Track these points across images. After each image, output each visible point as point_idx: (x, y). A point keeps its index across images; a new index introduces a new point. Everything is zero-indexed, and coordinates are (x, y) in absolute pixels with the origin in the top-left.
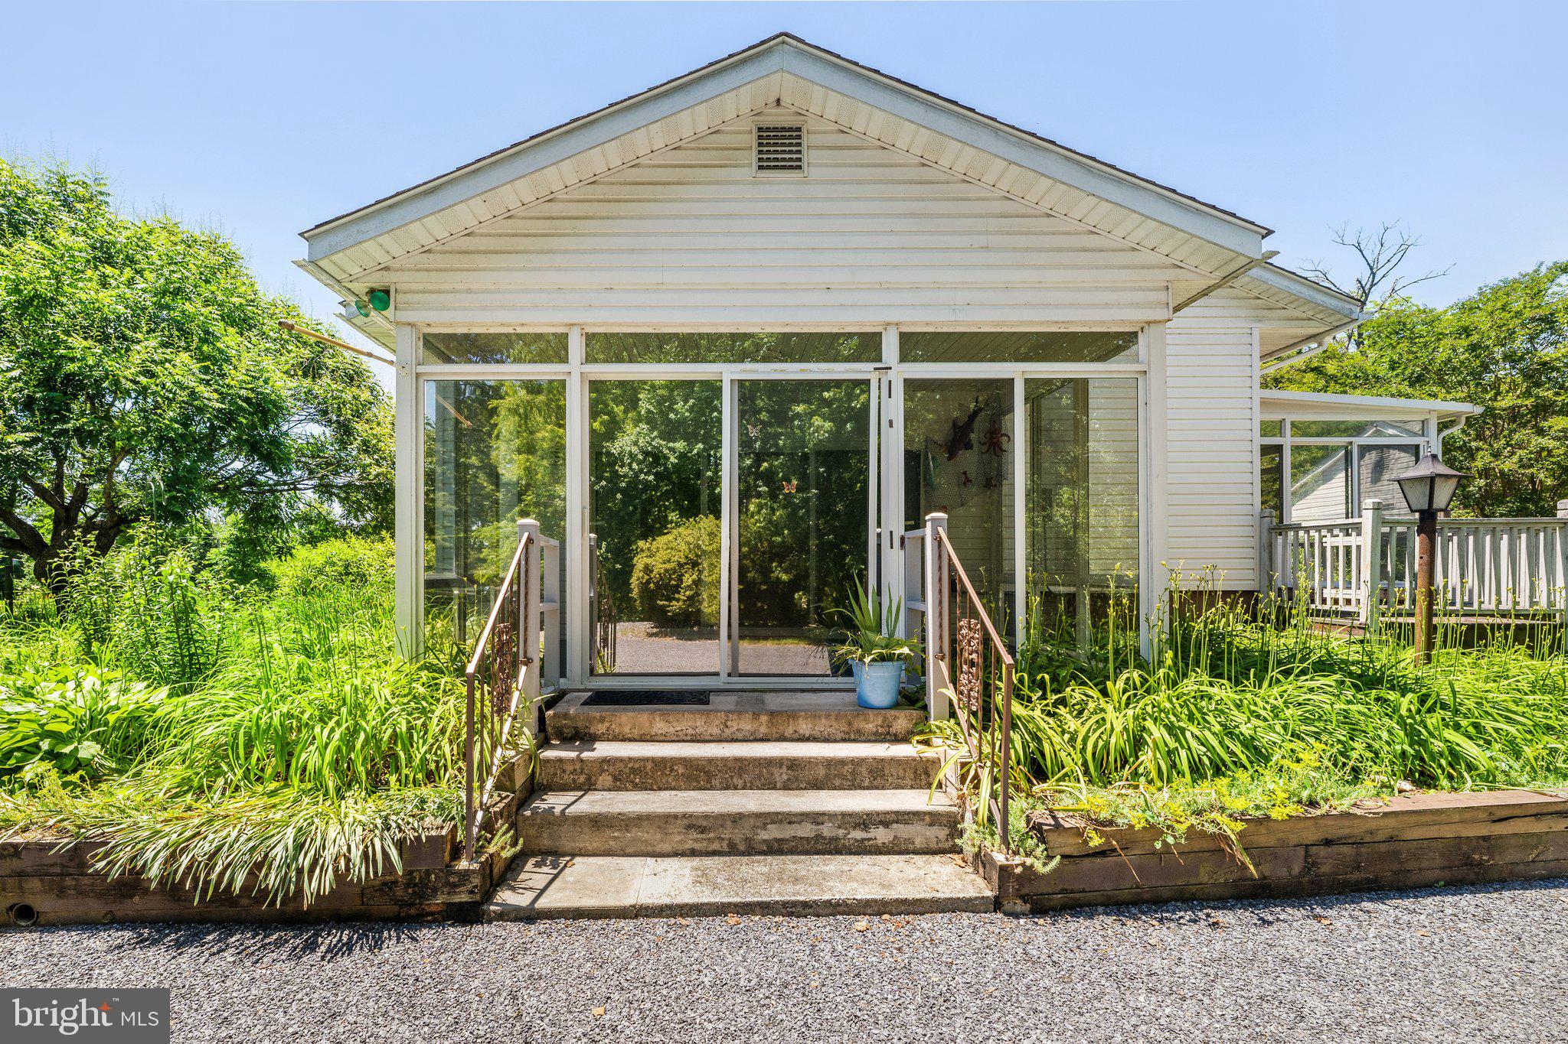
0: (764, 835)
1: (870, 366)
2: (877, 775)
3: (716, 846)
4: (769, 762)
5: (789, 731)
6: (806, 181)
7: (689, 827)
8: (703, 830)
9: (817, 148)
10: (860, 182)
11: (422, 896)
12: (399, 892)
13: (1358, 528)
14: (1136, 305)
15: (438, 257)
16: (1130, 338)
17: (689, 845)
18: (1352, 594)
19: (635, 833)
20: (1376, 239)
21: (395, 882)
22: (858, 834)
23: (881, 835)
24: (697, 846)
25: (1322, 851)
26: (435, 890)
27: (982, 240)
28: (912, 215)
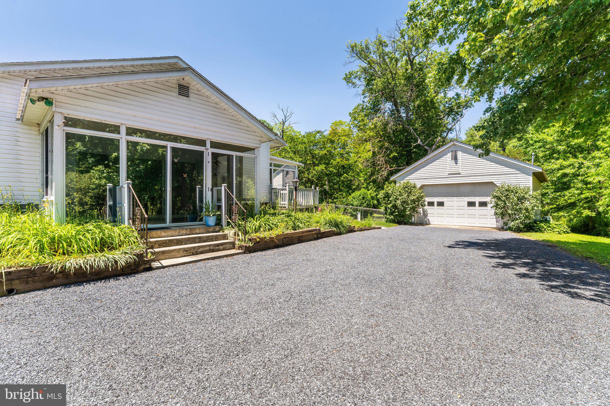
0: (199, 250)
1: (204, 148)
2: (216, 238)
3: (190, 254)
4: (195, 238)
5: (194, 232)
6: (190, 100)
7: (184, 251)
8: (187, 251)
9: (192, 93)
10: (202, 104)
11: (138, 267)
12: (132, 267)
13: (286, 189)
14: (255, 143)
15: (74, 94)
16: (254, 149)
17: (184, 254)
18: (285, 203)
19: (172, 254)
20: (286, 109)
21: (131, 265)
22: (217, 248)
23: (221, 247)
24: (186, 255)
25: (284, 240)
26: (141, 265)
27: (227, 124)
28: (214, 115)
